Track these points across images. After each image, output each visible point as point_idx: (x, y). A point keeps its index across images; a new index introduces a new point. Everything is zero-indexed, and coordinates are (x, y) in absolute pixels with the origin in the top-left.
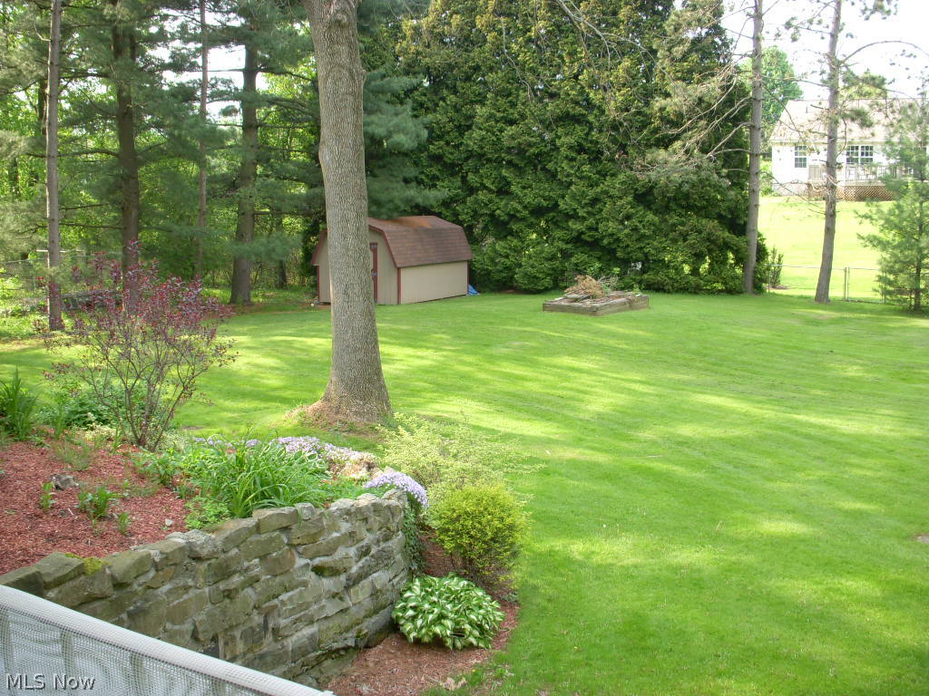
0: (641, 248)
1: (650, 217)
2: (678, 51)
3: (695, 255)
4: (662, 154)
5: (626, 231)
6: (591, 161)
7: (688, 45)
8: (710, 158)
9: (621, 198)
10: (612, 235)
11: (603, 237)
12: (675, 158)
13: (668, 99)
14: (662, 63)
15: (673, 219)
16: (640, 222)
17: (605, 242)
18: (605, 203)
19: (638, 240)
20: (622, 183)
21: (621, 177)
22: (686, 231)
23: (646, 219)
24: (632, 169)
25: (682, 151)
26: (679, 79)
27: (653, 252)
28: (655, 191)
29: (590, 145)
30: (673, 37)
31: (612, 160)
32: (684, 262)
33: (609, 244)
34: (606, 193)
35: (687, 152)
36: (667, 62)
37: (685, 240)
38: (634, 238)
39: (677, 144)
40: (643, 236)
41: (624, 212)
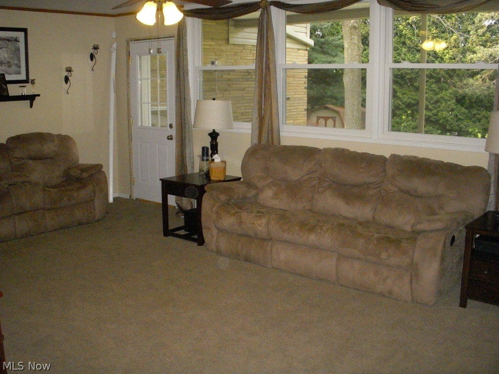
0: (458, 125)
1: (463, 110)
2: (480, 31)
3: (484, 129)
4: (471, 81)
5: (452, 116)
6: (436, 82)
7: (485, 29)
8: (494, 83)
9: (450, 101)
10: (445, 118)
11: (440, 119)
12: (477, 83)
13: (475, 55)
14: (473, 37)
15: (475, 112)
16: (458, 112)
17: (441, 121)
18: (442, 103)
19: (457, 121)
20: (451, 94)
21: (450, 91)
22: (480, 118)
23: (461, 111)
24: (455, 87)
25: (481, 79)
26: (480, 45)
27: (464, 127)
28: (466, 98)
29: (435, 75)
30: (478, 25)
31: (446, 82)
32: (479, 132)
33: (443, 122)
34: (443, 98)
35: (483, 80)
36: (475, 36)
37: (479, 122)
38: (455, 120)
39: (479, 76)
40: (460, 119)
41: (451, 107)
